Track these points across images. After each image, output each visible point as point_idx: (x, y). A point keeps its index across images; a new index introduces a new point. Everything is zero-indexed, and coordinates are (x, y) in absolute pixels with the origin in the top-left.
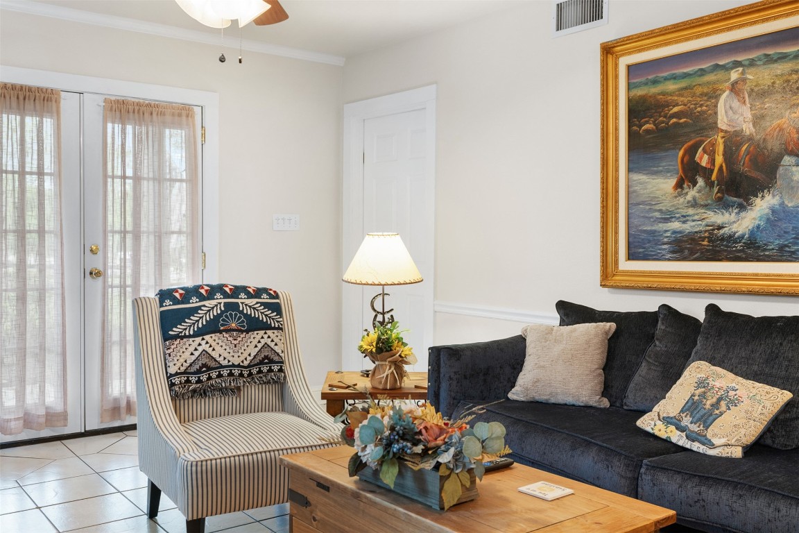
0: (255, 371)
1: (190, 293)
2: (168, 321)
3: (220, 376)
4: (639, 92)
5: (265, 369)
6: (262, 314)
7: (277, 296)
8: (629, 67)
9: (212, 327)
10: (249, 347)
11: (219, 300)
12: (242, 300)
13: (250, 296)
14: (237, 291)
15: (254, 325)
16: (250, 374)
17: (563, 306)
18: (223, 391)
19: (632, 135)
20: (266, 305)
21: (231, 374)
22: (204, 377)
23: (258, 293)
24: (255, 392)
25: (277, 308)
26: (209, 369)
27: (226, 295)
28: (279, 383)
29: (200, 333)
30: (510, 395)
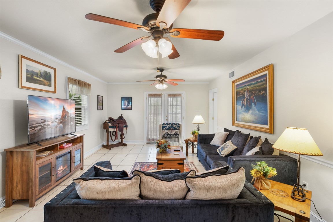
0: (174, 135)
1: (167, 124)
2: (163, 127)
3: (169, 136)
4: (237, 90)
5: (176, 135)
6: (176, 127)
7: (179, 125)
8: (236, 85)
9: (169, 129)
10: (174, 132)
11: (170, 125)
12: (174, 125)
13: (175, 124)
14: (173, 124)
15: (175, 129)
16: (174, 136)
17: (225, 129)
18: (170, 138)
19: (236, 97)
20: (177, 126)
21: (171, 136)
22: (167, 136)
23: (176, 124)
24: (174, 139)
25: (179, 127)
26: (168, 135)
27: (171, 124)
28: (178, 137)
29: (167, 130)
30: (210, 144)
